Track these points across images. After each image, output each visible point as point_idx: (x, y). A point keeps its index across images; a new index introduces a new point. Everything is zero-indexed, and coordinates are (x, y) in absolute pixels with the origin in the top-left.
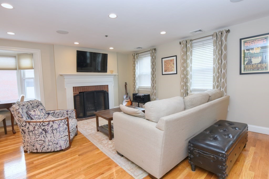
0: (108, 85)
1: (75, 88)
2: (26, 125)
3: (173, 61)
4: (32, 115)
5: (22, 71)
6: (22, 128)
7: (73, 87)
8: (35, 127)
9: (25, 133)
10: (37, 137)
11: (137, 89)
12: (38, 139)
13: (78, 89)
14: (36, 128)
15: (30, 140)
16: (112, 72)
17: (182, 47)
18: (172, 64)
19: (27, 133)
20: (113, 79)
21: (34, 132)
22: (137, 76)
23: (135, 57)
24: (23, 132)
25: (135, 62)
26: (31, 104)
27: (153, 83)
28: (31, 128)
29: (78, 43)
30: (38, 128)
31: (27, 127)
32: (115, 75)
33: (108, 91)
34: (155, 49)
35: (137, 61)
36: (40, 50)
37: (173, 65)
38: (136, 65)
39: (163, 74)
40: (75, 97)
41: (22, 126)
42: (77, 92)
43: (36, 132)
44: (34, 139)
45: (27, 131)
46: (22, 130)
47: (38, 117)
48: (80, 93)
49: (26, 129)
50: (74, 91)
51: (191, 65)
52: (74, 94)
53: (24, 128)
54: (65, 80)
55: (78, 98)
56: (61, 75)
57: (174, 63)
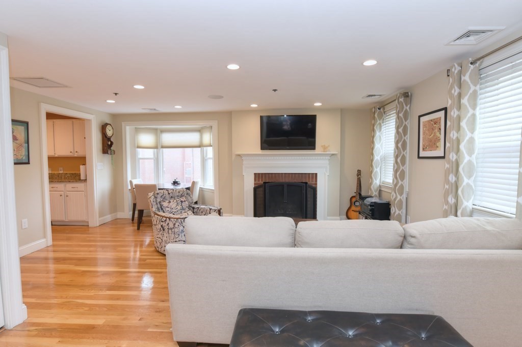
0: (316, 174)
1: (257, 176)
2: (166, 221)
3: (440, 122)
4: (164, 207)
5: (205, 148)
6: (162, 223)
7: (255, 174)
8: (175, 224)
9: (164, 230)
10: (177, 236)
11: (376, 187)
12: (177, 240)
13: (262, 177)
14: (176, 226)
15: (169, 240)
16: (325, 148)
17: (450, 84)
18: (436, 131)
19: (166, 230)
20: (327, 162)
21: (173, 230)
22: (377, 157)
23: (376, 115)
24: (162, 229)
25: (375, 128)
26: (169, 194)
27: (396, 178)
28: (171, 225)
29: (256, 106)
30: (178, 226)
31: (167, 223)
32: (333, 155)
33: (316, 184)
34: (406, 95)
35: (380, 124)
36: (217, 121)
37: (438, 134)
38: (378, 134)
39: (419, 157)
40: (255, 189)
41: (162, 222)
42: (260, 182)
43: (176, 230)
44: (172, 238)
45: (166, 228)
46: (161, 226)
47: (169, 210)
48: (264, 183)
49: (166, 225)
50: (255, 180)
51: (469, 135)
52: (255, 184)
53: (164, 224)
54: (244, 162)
55: (261, 191)
56: (239, 155)
57: (440, 129)
